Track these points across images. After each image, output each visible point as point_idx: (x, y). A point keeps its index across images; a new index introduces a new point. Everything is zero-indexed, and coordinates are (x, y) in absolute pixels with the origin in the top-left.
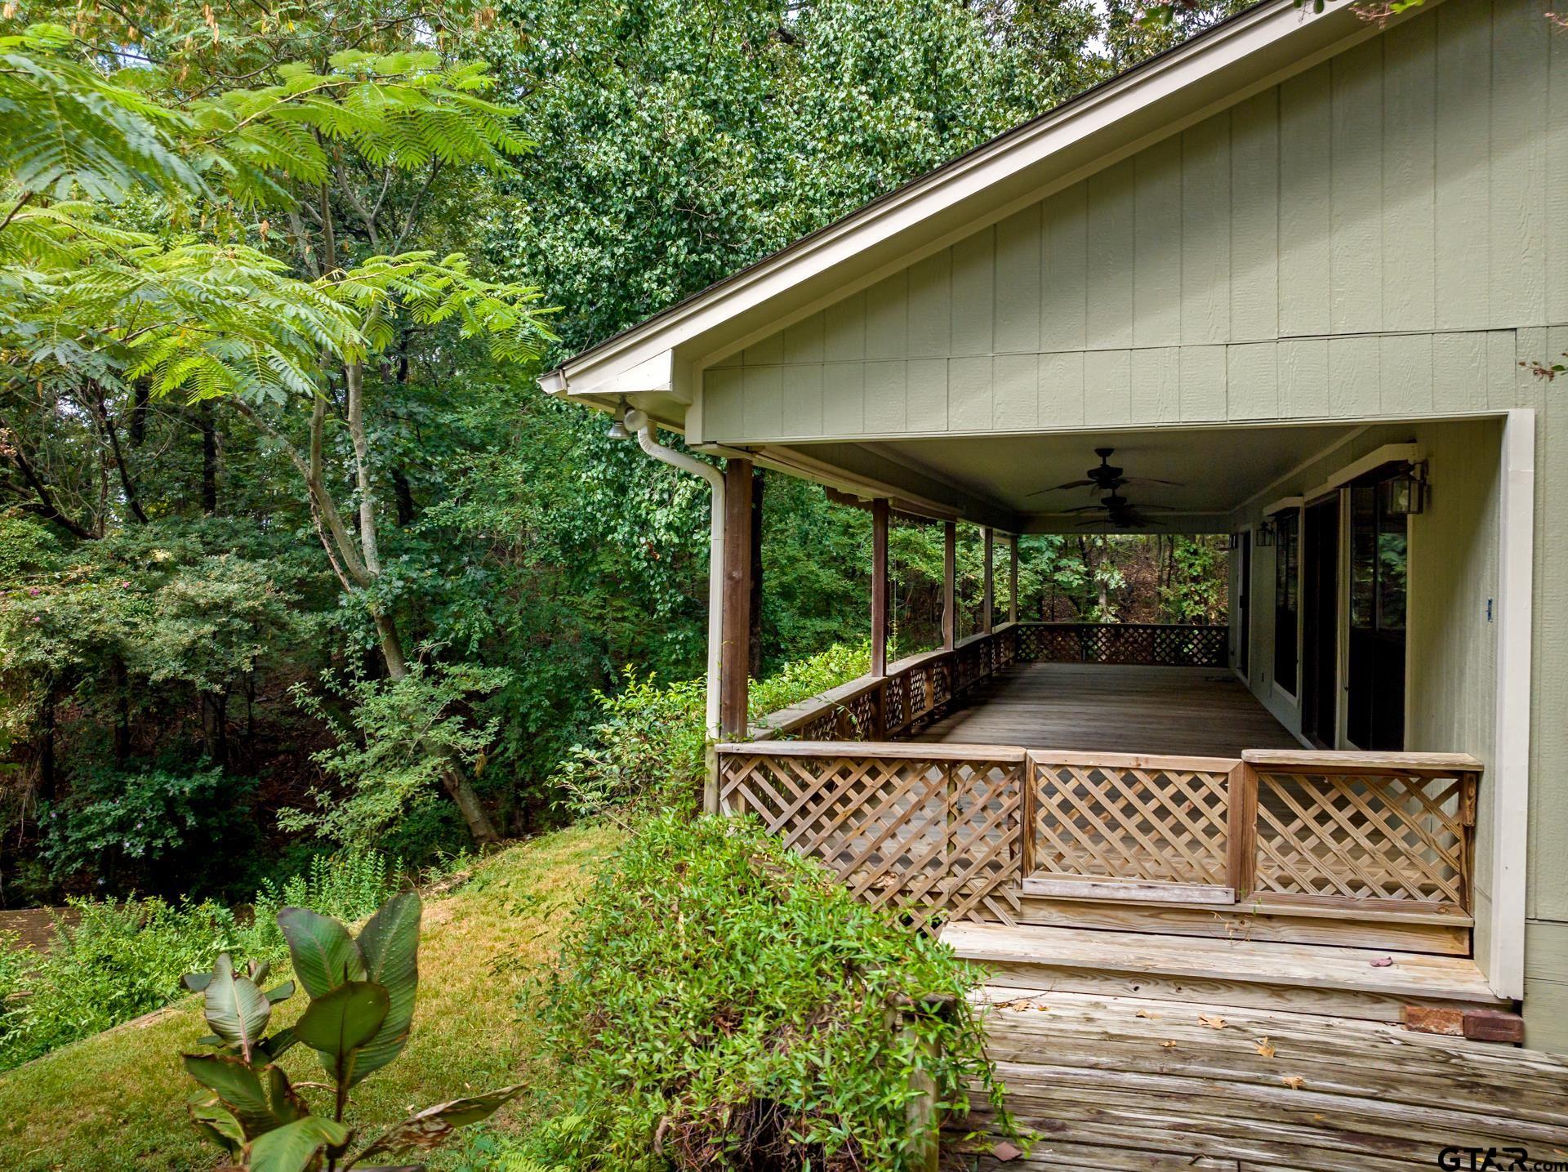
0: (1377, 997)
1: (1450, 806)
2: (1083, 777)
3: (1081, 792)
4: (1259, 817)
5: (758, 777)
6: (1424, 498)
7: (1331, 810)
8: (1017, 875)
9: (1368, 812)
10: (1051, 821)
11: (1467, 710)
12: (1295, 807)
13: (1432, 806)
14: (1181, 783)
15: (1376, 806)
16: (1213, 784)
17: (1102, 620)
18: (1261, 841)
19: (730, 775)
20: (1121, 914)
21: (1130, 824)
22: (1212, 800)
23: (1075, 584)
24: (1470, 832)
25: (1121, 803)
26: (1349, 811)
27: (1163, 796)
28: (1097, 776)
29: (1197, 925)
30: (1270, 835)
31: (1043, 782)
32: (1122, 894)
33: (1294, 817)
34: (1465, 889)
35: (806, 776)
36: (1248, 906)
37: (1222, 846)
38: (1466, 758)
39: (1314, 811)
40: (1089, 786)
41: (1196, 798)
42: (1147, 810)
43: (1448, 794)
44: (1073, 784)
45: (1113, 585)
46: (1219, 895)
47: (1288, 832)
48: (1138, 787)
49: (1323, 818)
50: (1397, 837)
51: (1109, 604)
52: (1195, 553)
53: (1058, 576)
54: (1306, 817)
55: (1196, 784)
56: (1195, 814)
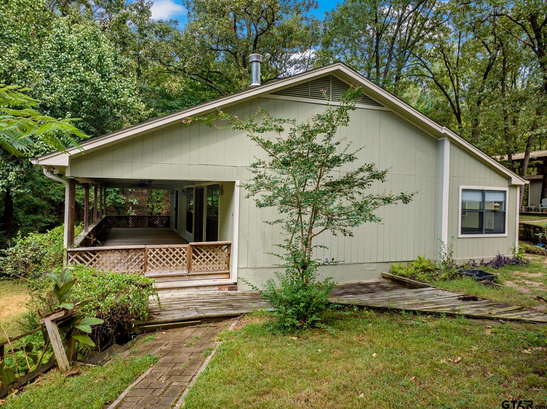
0: (214, 286)
1: (226, 251)
2: (158, 250)
3: (157, 253)
4: (193, 256)
5: (79, 256)
6: (222, 193)
7: (206, 253)
8: (143, 273)
9: (212, 253)
10: (151, 260)
11: (229, 234)
12: (199, 253)
13: (223, 251)
14: (178, 250)
15: (214, 252)
16: (184, 250)
17: (131, 214)
18: (193, 260)
19: (71, 256)
20: (165, 278)
21: (167, 259)
22: (184, 253)
23: (123, 203)
24: (229, 255)
25: (166, 255)
26: (209, 253)
27: (174, 253)
28: (161, 250)
29: (181, 278)
30: (194, 258)
31: (149, 252)
32: (166, 274)
33: (199, 255)
34: (228, 266)
35: (92, 255)
36: (191, 273)
37: (186, 262)
38: (228, 242)
39: (203, 253)
40: (159, 252)
41: (181, 253)
42: (171, 256)
43: (226, 248)
44: (155, 252)
45: (134, 204)
46: (185, 272)
47: (198, 258)
48: (169, 252)
49: (204, 255)
50: (217, 257)
51: (133, 209)
52: (158, 194)
53: (117, 201)
54: (201, 255)
55: (181, 250)
56: (180, 256)
